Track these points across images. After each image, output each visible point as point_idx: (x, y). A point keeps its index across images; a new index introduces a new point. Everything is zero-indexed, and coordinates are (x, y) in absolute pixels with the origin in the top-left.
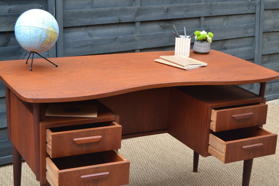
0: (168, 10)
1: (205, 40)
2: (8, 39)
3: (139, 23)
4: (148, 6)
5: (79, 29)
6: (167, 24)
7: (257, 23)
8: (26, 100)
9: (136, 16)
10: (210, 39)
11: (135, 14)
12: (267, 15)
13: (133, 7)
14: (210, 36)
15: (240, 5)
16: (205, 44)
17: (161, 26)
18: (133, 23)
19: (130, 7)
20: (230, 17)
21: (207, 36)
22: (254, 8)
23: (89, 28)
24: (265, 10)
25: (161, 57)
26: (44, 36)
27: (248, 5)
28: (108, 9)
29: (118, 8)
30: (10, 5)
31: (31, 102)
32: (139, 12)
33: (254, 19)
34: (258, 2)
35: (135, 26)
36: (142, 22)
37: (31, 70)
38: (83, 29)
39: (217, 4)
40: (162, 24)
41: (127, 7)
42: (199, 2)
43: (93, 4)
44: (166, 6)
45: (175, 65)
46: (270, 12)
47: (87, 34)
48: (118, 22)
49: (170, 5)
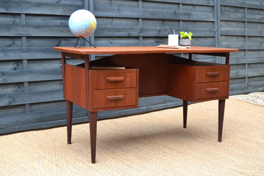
0: (159, 31)
1: (187, 38)
2: (60, 42)
3: (142, 38)
4: (147, 27)
5: (104, 39)
6: (159, 40)
7: (217, 43)
8: (81, 53)
9: (140, 32)
10: (190, 37)
11: (139, 31)
12: (222, 39)
13: (138, 27)
14: (190, 35)
15: (205, 31)
16: (187, 40)
17: (156, 41)
18: (138, 38)
19: (136, 27)
20: (199, 39)
21: (188, 35)
22: (214, 33)
23: (110, 39)
24: (221, 35)
25: (160, 45)
27: (210, 31)
28: (122, 27)
29: (128, 27)
30: (61, 20)
31: (85, 53)
32: (141, 30)
33: (214, 41)
34: (216, 30)
35: (139, 40)
36: (144, 38)
37: (79, 48)
38: (107, 39)
39: (190, 29)
41: (134, 27)
43: (112, 23)
44: (158, 28)
46: (224, 37)
47: (109, 42)
48: (129, 36)
49: (161, 28)
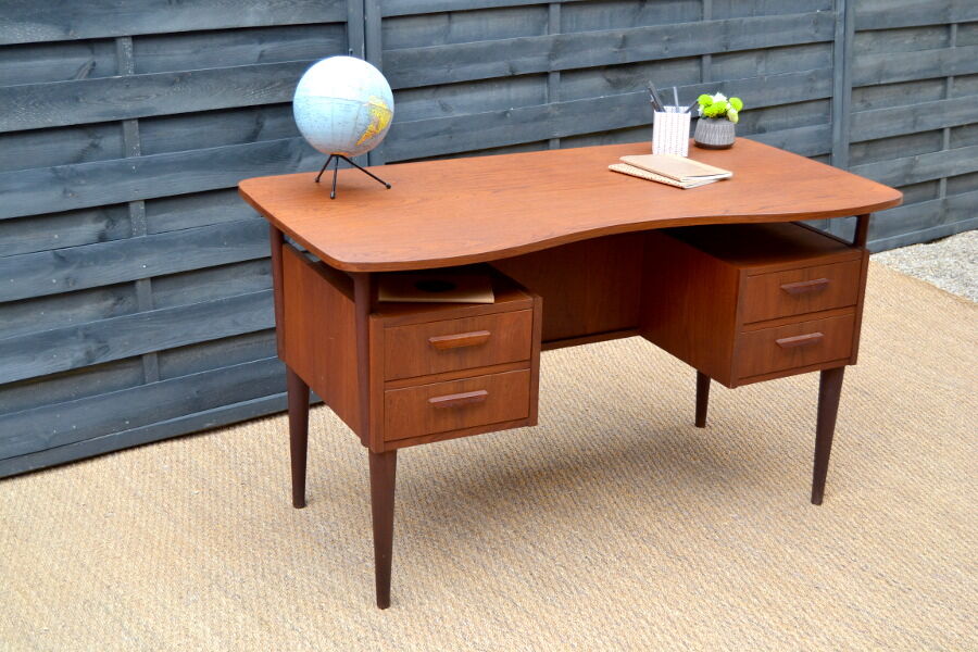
0: (625, 41)
1: (723, 116)
3: (558, 76)
4: (578, 34)
5: (418, 94)
6: (624, 76)
7: (839, 65)
9: (551, 57)
10: (734, 114)
11: (546, 53)
12: (861, 45)
13: (544, 37)
14: (733, 106)
15: (795, 24)
17: (609, 81)
18: (543, 76)
19: (536, 38)
21: (728, 106)
22: (830, 29)
23: (441, 91)
24: (857, 32)
25: (623, 158)
26: (363, 119)
27: (816, 23)
28: (484, 43)
29: (509, 40)
30: (261, 42)
32: (557, 49)
33: (829, 56)
34: (841, 15)
35: (548, 83)
36: (565, 73)
37: (333, 198)
38: (428, 93)
39: (741, 21)
40: (612, 75)
41: (529, 38)
42: (697, 20)
43: (449, 32)
44: (620, 32)
45: (658, 178)
46: (868, 37)
47: (437, 104)
48: (510, 74)
49: (629, 29)
